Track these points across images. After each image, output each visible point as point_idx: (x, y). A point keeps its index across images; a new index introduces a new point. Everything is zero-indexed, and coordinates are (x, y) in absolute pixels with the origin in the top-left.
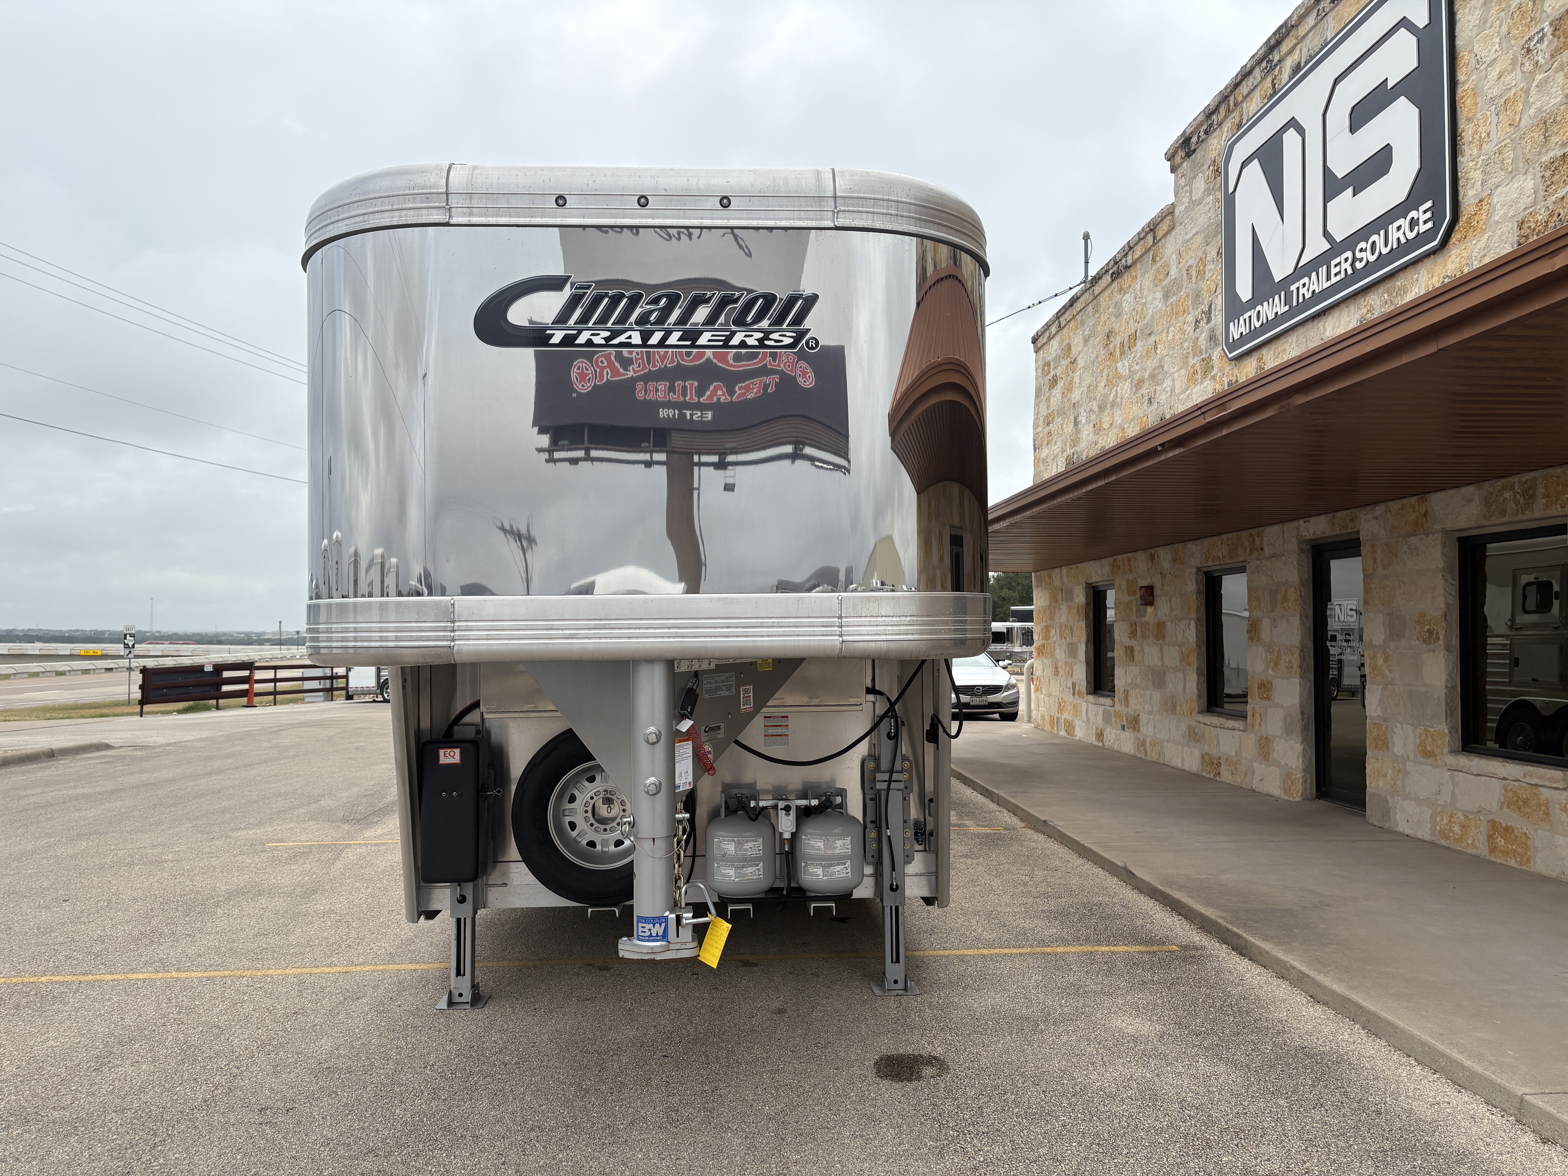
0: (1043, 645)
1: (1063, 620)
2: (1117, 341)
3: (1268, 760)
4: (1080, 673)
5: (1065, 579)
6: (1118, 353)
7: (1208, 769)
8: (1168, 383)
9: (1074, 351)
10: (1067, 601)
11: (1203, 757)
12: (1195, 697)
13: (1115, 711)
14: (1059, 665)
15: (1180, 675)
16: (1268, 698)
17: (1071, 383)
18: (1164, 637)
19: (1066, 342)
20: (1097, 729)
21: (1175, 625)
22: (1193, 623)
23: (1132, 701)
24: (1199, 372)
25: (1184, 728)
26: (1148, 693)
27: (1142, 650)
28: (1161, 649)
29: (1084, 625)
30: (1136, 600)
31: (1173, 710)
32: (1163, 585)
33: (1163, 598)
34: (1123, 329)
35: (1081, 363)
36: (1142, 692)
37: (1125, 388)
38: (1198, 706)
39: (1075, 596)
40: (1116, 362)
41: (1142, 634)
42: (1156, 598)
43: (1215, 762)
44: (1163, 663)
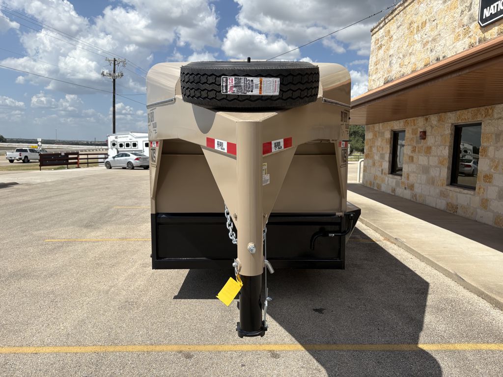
0: (369, 154)
1: (379, 144)
2: (415, 25)
3: (486, 209)
4: (386, 165)
5: (381, 128)
6: (415, 31)
7: (450, 209)
8: (442, 42)
9: (392, 33)
10: (381, 137)
11: (447, 204)
12: (445, 179)
13: (402, 182)
14: (376, 162)
15: (438, 169)
16: (489, 182)
17: (389, 47)
18: (430, 153)
19: (388, 29)
20: (392, 188)
21: (437, 148)
22: (447, 148)
23: (411, 178)
24: (461, 35)
25: (438, 191)
26: (419, 175)
27: (418, 158)
28: (428, 158)
29: (389, 147)
30: (416, 137)
31: (433, 183)
32: (432, 131)
33: (431, 136)
34: (418, 20)
35: (395, 37)
36: (416, 175)
37: (418, 46)
38: (447, 182)
39: (385, 135)
40: (414, 35)
41: (418, 151)
42: (427, 137)
43: (455, 207)
44: (429, 164)
